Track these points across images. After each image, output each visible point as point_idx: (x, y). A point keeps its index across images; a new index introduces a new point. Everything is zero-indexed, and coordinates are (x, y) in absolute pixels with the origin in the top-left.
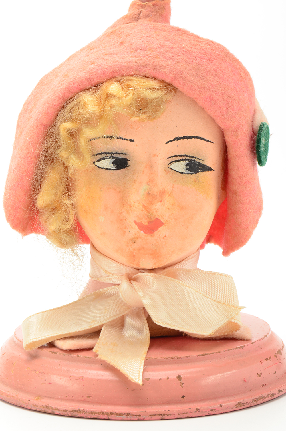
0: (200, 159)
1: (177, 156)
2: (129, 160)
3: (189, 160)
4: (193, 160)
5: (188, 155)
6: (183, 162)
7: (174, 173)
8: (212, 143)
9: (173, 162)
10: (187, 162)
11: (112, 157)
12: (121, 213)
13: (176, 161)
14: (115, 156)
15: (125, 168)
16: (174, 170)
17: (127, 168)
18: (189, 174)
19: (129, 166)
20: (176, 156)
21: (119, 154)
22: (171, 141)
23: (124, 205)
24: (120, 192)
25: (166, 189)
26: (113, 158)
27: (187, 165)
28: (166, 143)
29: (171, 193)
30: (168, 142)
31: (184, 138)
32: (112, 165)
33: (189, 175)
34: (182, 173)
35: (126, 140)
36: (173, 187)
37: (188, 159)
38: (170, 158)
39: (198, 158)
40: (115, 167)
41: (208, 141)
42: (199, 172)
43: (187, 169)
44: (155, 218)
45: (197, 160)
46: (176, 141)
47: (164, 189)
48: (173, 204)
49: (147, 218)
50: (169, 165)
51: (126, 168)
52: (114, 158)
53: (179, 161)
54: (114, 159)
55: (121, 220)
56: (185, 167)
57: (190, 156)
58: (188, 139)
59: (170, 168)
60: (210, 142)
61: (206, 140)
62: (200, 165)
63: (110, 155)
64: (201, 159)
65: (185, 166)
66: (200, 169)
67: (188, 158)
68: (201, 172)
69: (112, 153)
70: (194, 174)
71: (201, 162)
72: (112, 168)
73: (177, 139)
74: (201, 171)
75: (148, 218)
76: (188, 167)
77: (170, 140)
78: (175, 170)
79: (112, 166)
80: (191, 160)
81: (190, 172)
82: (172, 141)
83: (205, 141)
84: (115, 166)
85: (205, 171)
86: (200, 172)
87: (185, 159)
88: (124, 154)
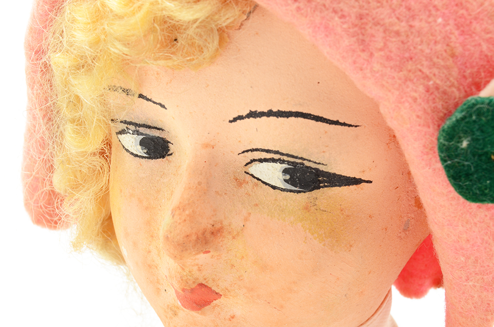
0: (315, 163)
1: (262, 151)
2: (170, 142)
3: (289, 163)
4: (297, 163)
5: (284, 153)
6: (275, 164)
7: (257, 185)
8: (350, 126)
9: (254, 160)
10: (285, 166)
11: (137, 131)
12: (150, 252)
13: (261, 161)
14: (141, 130)
15: (163, 157)
16: (258, 179)
17: (168, 157)
18: (291, 191)
19: (171, 154)
20: (259, 151)
21: (149, 127)
22: (240, 118)
23: (152, 236)
24: (147, 208)
25: (225, 223)
26: (138, 133)
27: (285, 171)
28: (231, 122)
29: (238, 233)
30: (235, 120)
31: (270, 113)
32: (139, 147)
33: (292, 193)
34: (274, 187)
35: (154, 103)
36: (246, 220)
37: (286, 160)
38: (247, 151)
39: (310, 161)
40: (145, 153)
41: (337, 123)
42: (319, 188)
43: (285, 181)
44: (196, 284)
45: (307, 163)
46: (251, 118)
47: (221, 224)
48: (243, 257)
49: (180, 279)
50: (246, 165)
51: (165, 158)
52: (142, 134)
53: (266, 160)
54: (142, 137)
55: (150, 266)
56: (281, 176)
57: (288, 155)
58: (280, 118)
59: (248, 173)
60: (344, 124)
61: (329, 120)
62: (318, 173)
63: (132, 127)
64: (317, 162)
65: (281, 174)
66: (320, 182)
67: (286, 158)
68: (326, 188)
69: (136, 125)
70: (305, 192)
71: (321, 168)
72: (139, 154)
73: (253, 114)
74: (326, 186)
75: (182, 280)
76: (288, 177)
77: (239, 116)
78: (260, 180)
79: (139, 150)
80: (293, 163)
81: (293, 188)
82: (243, 119)
83: (327, 123)
84: (145, 151)
85: (336, 186)
86: (322, 187)
87: (279, 159)
88: (159, 129)
